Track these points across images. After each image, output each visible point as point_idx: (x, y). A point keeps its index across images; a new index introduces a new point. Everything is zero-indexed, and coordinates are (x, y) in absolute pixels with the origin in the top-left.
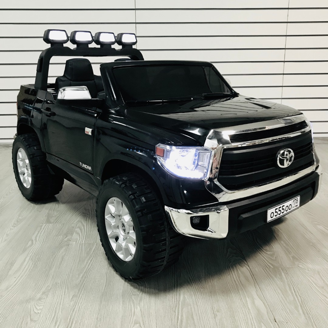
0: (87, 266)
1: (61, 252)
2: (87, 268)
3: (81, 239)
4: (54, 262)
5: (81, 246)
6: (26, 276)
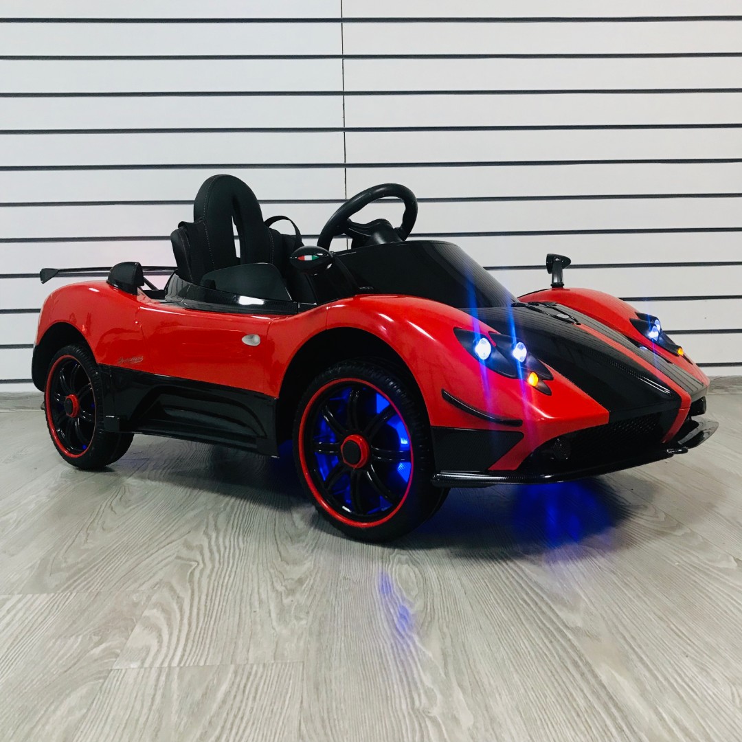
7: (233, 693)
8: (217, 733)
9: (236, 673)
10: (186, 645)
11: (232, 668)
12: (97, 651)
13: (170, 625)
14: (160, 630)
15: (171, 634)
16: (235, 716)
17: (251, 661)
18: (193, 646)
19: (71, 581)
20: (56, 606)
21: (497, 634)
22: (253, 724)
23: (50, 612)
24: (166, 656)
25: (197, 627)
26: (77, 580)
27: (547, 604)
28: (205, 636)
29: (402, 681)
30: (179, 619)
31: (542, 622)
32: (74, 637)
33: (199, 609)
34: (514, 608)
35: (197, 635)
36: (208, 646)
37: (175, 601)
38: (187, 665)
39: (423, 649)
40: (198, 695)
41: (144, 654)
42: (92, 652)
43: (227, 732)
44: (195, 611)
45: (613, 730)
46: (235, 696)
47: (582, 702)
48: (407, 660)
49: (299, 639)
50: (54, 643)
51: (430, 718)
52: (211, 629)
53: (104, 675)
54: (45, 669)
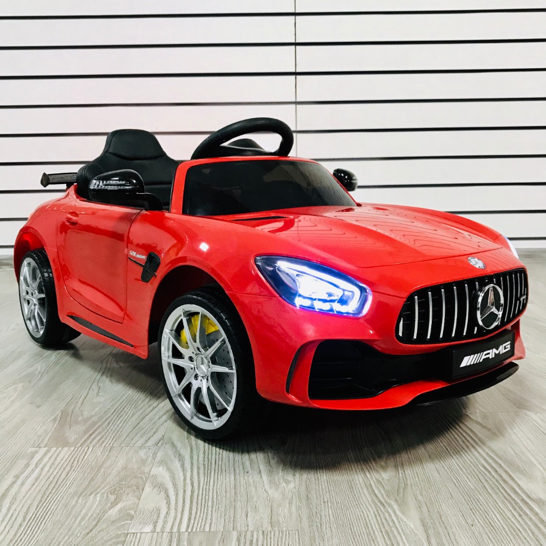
10: (191, 509)
12: (113, 512)
13: (175, 485)
14: (166, 491)
15: (177, 495)
17: (251, 529)
18: (197, 509)
19: (87, 435)
20: (76, 462)
21: (468, 504)
23: (71, 467)
24: (175, 519)
25: (199, 489)
26: (92, 434)
27: (506, 472)
28: (207, 497)
30: (182, 478)
31: (506, 492)
32: (93, 495)
33: (198, 468)
34: (477, 475)
35: (200, 498)
36: (210, 509)
37: (178, 459)
38: (194, 530)
39: (404, 519)
41: (155, 517)
42: (110, 512)
44: (195, 469)
48: (392, 531)
49: (290, 503)
50: (77, 502)
52: (211, 490)
53: (122, 539)
54: (70, 530)
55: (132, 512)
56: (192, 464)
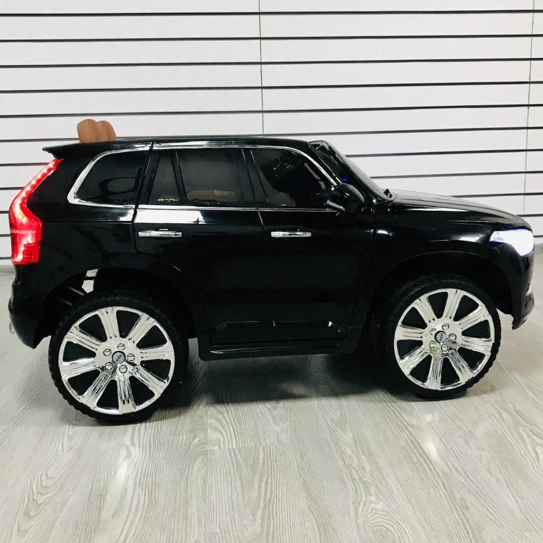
0: (263, 495)
1: (195, 469)
2: (265, 500)
3: (226, 440)
4: (189, 489)
5: (232, 453)
6: (140, 520)
7: (266, 460)
8: (266, 477)
9: (264, 450)
10: (235, 438)
11: (261, 448)
12: (196, 441)
13: (223, 428)
14: (220, 430)
15: (226, 432)
16: (271, 469)
17: (268, 445)
18: (239, 437)
21: (377, 428)
22: (280, 472)
24: (229, 443)
25: (237, 428)
28: (243, 433)
29: (338, 452)
30: (226, 424)
31: (397, 422)
32: (181, 435)
33: (234, 419)
34: (384, 415)
35: (239, 432)
36: (246, 438)
37: (220, 414)
38: (240, 447)
39: (344, 437)
40: (251, 460)
41: (218, 443)
42: (194, 442)
43: (270, 476)
44: (232, 419)
45: (428, 470)
46: (268, 461)
47: (415, 459)
48: (338, 442)
49: (287, 433)
51: (353, 468)
52: (244, 429)
53: (205, 453)
54: (177, 450)
55: (206, 441)
56: (229, 417)
